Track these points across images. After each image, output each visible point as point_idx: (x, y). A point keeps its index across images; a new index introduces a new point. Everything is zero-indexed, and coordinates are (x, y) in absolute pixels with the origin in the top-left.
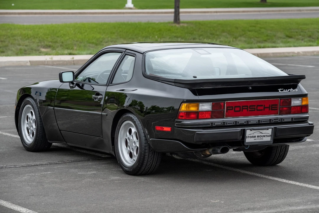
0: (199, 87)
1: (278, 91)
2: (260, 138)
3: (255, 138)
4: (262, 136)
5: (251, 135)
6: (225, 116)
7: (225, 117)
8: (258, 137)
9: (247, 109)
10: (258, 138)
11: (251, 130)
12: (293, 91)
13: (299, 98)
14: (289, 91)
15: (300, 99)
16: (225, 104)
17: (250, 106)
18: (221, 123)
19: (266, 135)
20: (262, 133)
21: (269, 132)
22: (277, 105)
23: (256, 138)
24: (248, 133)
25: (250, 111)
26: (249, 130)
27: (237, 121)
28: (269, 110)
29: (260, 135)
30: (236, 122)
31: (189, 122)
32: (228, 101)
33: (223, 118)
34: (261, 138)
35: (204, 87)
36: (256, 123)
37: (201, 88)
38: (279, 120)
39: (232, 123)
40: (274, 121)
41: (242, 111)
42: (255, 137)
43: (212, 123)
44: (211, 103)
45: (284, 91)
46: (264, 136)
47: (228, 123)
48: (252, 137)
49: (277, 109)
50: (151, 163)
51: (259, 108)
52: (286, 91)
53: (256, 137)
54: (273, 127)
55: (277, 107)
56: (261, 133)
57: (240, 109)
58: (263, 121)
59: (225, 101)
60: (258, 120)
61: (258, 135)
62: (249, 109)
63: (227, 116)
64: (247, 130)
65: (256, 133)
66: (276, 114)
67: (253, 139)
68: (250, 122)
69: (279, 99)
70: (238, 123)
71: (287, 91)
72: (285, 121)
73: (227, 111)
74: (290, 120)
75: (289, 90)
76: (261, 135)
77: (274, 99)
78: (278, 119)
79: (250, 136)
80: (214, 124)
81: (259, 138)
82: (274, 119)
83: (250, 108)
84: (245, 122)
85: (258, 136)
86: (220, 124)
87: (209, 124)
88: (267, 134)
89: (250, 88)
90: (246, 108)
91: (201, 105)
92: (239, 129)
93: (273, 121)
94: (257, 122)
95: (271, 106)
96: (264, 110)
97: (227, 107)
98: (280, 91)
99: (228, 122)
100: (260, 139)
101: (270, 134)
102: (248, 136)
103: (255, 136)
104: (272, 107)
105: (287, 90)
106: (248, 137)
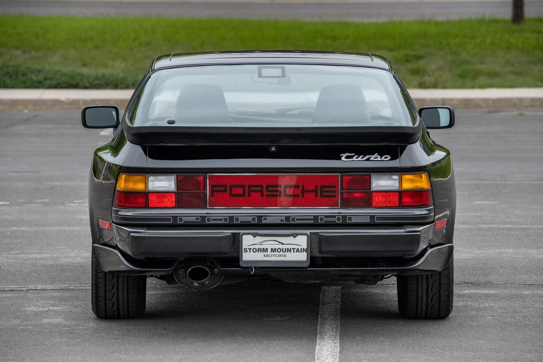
0: (157, 143)
1: (339, 158)
2: (279, 254)
3: (266, 254)
4: (282, 250)
5: (257, 247)
6: (207, 205)
7: (208, 207)
9: (262, 191)
10: (272, 253)
11: (255, 235)
13: (395, 175)
14: (368, 160)
15: (396, 177)
16: (208, 181)
17: (268, 186)
18: (197, 219)
19: (294, 249)
20: (283, 244)
22: (335, 187)
23: (269, 252)
24: (248, 240)
25: (267, 196)
26: (251, 236)
27: (234, 216)
28: (316, 196)
29: (277, 247)
30: (231, 218)
31: (130, 214)
32: (214, 174)
33: (204, 207)
34: (282, 253)
35: (167, 143)
36: (279, 222)
37: (161, 144)
38: (338, 219)
39: (222, 220)
40: (325, 219)
41: (249, 196)
43: (175, 218)
44: (175, 176)
45: (354, 159)
46: (289, 250)
47: (213, 220)
48: (259, 250)
49: (334, 196)
51: (289, 191)
52: (359, 159)
53: (269, 250)
54: (308, 232)
55: (334, 192)
56: (280, 243)
57: (244, 191)
58: (297, 220)
59: (207, 173)
60: (286, 217)
61: (273, 247)
62: (265, 193)
63: (213, 205)
64: (244, 236)
65: (269, 243)
66: (333, 205)
67: (261, 254)
68: (266, 219)
69: (339, 174)
70: (237, 220)
72: (354, 221)
73: (212, 195)
74: (368, 220)
75: (366, 156)
76: (281, 246)
77: (326, 174)
78: (334, 217)
79: (253, 247)
80: (181, 220)
81: (277, 253)
82: (326, 217)
83: (267, 191)
84: (254, 220)
85: (272, 249)
86: (193, 219)
87: (169, 220)
88: (296, 247)
89: (273, 149)
90: (258, 191)
91: (151, 178)
92: (228, 232)
93: (322, 219)
94: (282, 221)
95: (319, 187)
96: (303, 196)
97: (212, 187)
98: (343, 159)
99: (212, 218)
100: (280, 256)
101: (305, 247)
102: (250, 249)
103: (267, 249)
104: (322, 192)
105: (361, 156)
106: (248, 250)
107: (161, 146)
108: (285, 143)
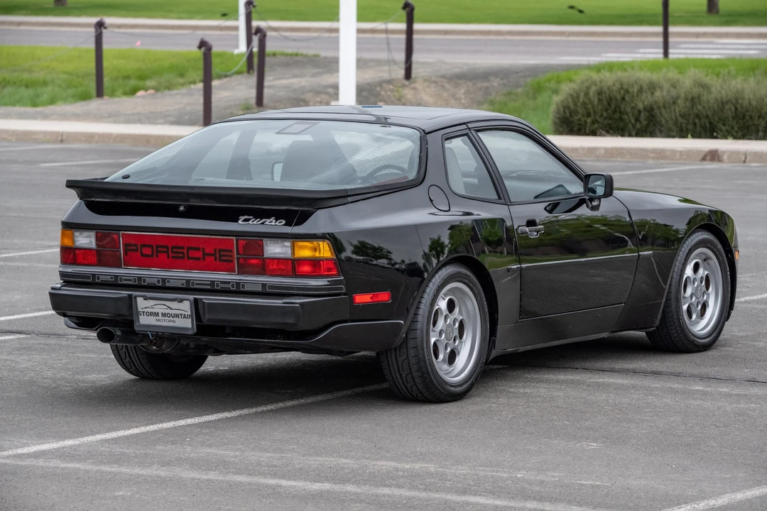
0: (89, 198)
1: (237, 221)
2: (169, 319)
3: (158, 318)
4: (171, 315)
5: (149, 310)
6: (122, 264)
7: (123, 266)
8: (164, 315)
9: (167, 252)
10: (163, 318)
11: (146, 298)
12: (273, 223)
13: (286, 241)
14: (263, 223)
15: (288, 244)
16: (121, 239)
17: (173, 248)
18: (111, 278)
19: (181, 315)
20: (171, 309)
21: (186, 307)
24: (142, 303)
25: (172, 257)
26: (142, 299)
27: (142, 277)
29: (166, 311)
30: (140, 279)
31: (70, 270)
32: (126, 232)
33: (119, 266)
34: (171, 318)
35: (96, 198)
36: (180, 286)
37: (93, 199)
38: (233, 286)
39: (131, 280)
40: (221, 285)
42: (157, 314)
43: (94, 276)
44: (95, 233)
45: (250, 222)
46: (177, 316)
47: (124, 280)
48: (151, 314)
52: (255, 223)
53: (160, 315)
54: (192, 297)
56: (169, 307)
57: (153, 253)
58: (196, 284)
59: (120, 231)
60: (187, 280)
62: (171, 255)
63: (128, 263)
64: (137, 298)
65: (160, 308)
66: (230, 270)
67: (154, 318)
68: (169, 282)
69: (235, 238)
70: (144, 281)
71: (257, 222)
72: (247, 288)
73: (126, 253)
74: (259, 289)
75: (263, 220)
76: (170, 311)
77: (223, 237)
78: (229, 283)
79: (146, 310)
80: (99, 278)
81: (167, 318)
82: (222, 282)
83: (172, 252)
84: (158, 282)
86: (108, 278)
87: (89, 277)
88: (183, 313)
89: (182, 208)
90: (165, 252)
91: (77, 234)
92: (125, 293)
93: (218, 285)
94: (183, 284)
97: (125, 245)
98: (240, 222)
99: (124, 278)
100: (170, 321)
102: (144, 312)
104: (220, 256)
106: (142, 313)
108: (194, 202)
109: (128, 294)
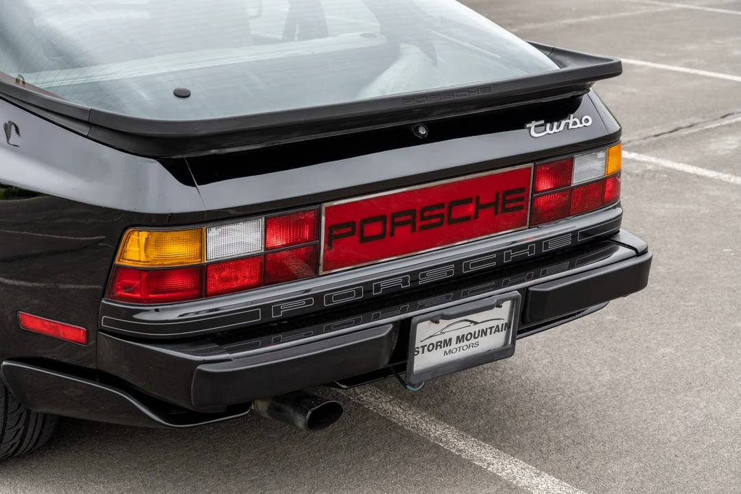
0: (204, 150)
2: (468, 343)
3: (447, 349)
4: (473, 335)
5: (434, 340)
6: (321, 268)
7: (321, 272)
8: (459, 339)
9: (412, 222)
10: (459, 345)
11: (434, 319)
12: (579, 126)
13: (601, 151)
14: (566, 128)
15: (601, 155)
16: (323, 218)
17: (422, 210)
18: (308, 302)
19: (491, 328)
20: (476, 323)
21: (503, 312)
22: (523, 190)
23: (454, 345)
24: (424, 332)
27: (370, 283)
28: (496, 213)
29: (465, 332)
30: (367, 287)
32: (336, 203)
33: (315, 274)
34: (473, 341)
36: (446, 278)
38: (532, 250)
39: (351, 294)
40: (513, 255)
41: (392, 235)
42: (447, 342)
43: (266, 308)
44: (261, 221)
45: (548, 131)
46: (484, 332)
47: (337, 297)
48: (438, 345)
49: (522, 207)
50: (19, 430)
51: (458, 212)
52: (555, 130)
53: (454, 341)
55: (522, 199)
56: (472, 322)
57: (384, 229)
58: (474, 265)
59: (320, 203)
60: (455, 263)
61: (460, 333)
62: (419, 224)
63: (334, 263)
67: (440, 351)
68: (424, 276)
69: (531, 165)
70: (378, 288)
71: (558, 127)
72: (552, 247)
74: (568, 242)
75: (563, 123)
76: (474, 329)
77: (513, 169)
78: (525, 247)
79: (428, 342)
80: (278, 310)
81: (466, 343)
82: (513, 249)
83: (422, 218)
84: (405, 283)
86: (301, 305)
87: (255, 315)
88: (494, 323)
89: (422, 131)
90: (406, 221)
91: (213, 232)
93: (508, 256)
94: (450, 273)
95: (501, 195)
96: (477, 217)
97: (329, 229)
98: (533, 132)
99: (337, 294)
100: (468, 347)
101: (506, 319)
102: (423, 347)
103: (450, 340)
104: (504, 203)
105: (556, 124)
106: (421, 350)
107: (214, 155)
109: (394, 323)
